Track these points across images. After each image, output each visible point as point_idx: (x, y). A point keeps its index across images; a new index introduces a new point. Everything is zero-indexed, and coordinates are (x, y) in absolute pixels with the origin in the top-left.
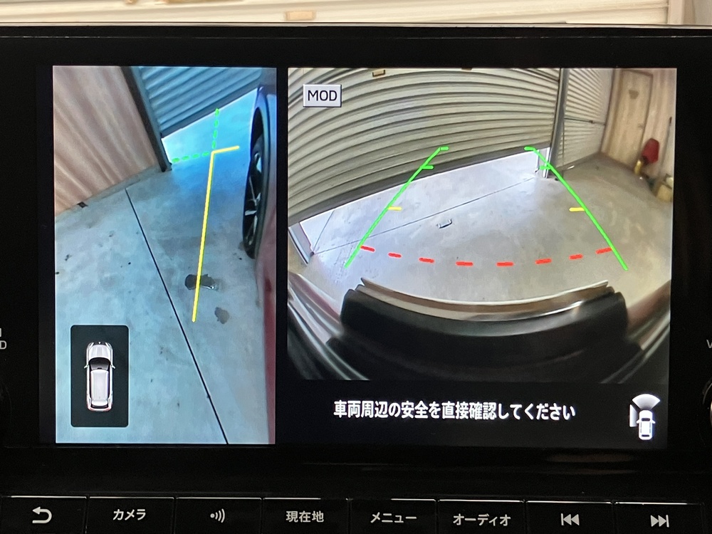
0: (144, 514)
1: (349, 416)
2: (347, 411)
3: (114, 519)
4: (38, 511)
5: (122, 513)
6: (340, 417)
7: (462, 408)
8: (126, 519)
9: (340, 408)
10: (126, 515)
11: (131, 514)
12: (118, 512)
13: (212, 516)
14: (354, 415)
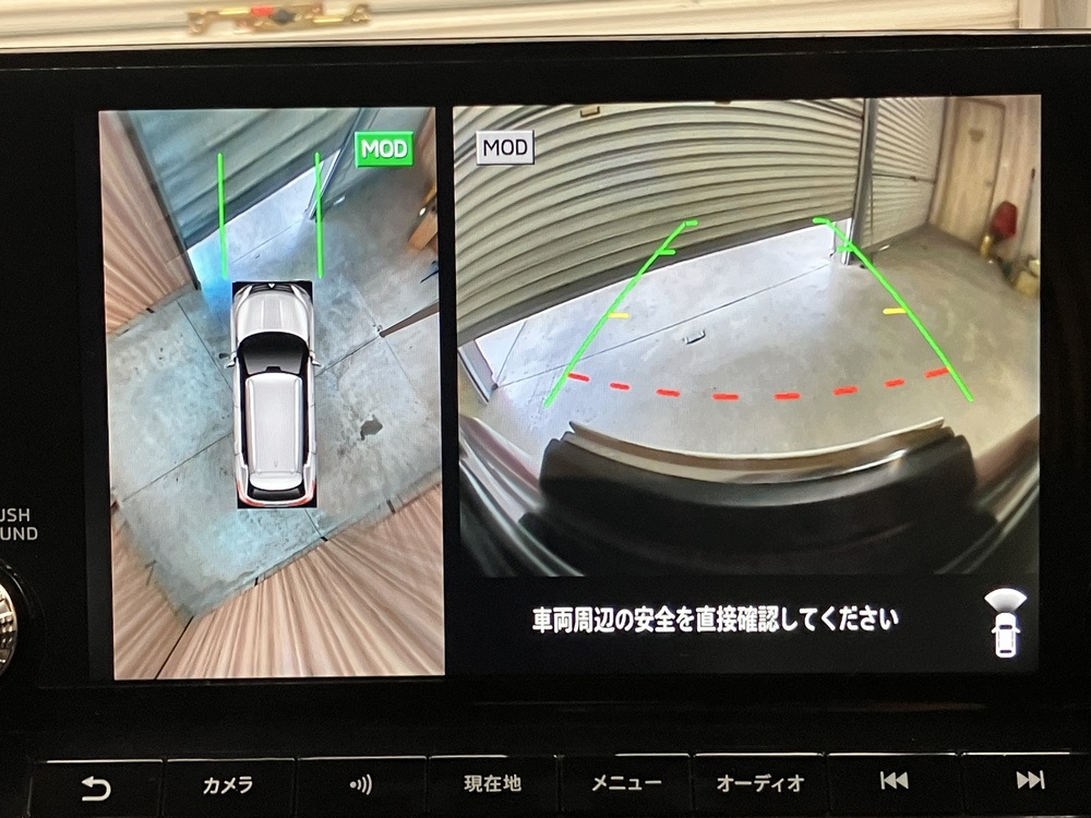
0: (250, 783)
1: (556, 631)
2: (552, 623)
3: (205, 792)
4: (90, 782)
5: (217, 783)
6: (543, 632)
7: (726, 616)
8: (223, 792)
9: (542, 619)
10: (222, 786)
11: (230, 785)
12: (211, 782)
13: (353, 785)
14: (564, 629)
